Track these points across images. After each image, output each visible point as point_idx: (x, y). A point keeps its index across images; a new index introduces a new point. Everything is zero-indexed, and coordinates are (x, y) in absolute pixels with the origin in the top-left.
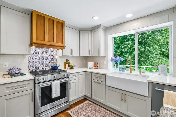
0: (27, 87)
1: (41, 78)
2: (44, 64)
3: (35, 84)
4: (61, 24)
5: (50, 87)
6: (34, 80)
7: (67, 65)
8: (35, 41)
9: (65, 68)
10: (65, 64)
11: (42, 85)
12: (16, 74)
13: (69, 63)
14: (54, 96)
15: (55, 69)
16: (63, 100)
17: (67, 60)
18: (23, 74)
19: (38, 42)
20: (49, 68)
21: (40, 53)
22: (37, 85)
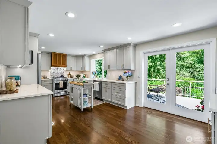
0: (50, 82)
1: (55, 79)
2: (57, 75)
3: (53, 81)
4: (65, 56)
5: (59, 83)
6: (53, 80)
7: (69, 75)
8: (53, 65)
9: (68, 77)
10: (68, 75)
11: (56, 82)
12: (46, 78)
13: (71, 75)
14: (60, 87)
15: (62, 77)
16: (64, 90)
17: (69, 73)
18: (48, 78)
19: (55, 65)
20: (59, 77)
21: (55, 69)
22: (54, 82)
